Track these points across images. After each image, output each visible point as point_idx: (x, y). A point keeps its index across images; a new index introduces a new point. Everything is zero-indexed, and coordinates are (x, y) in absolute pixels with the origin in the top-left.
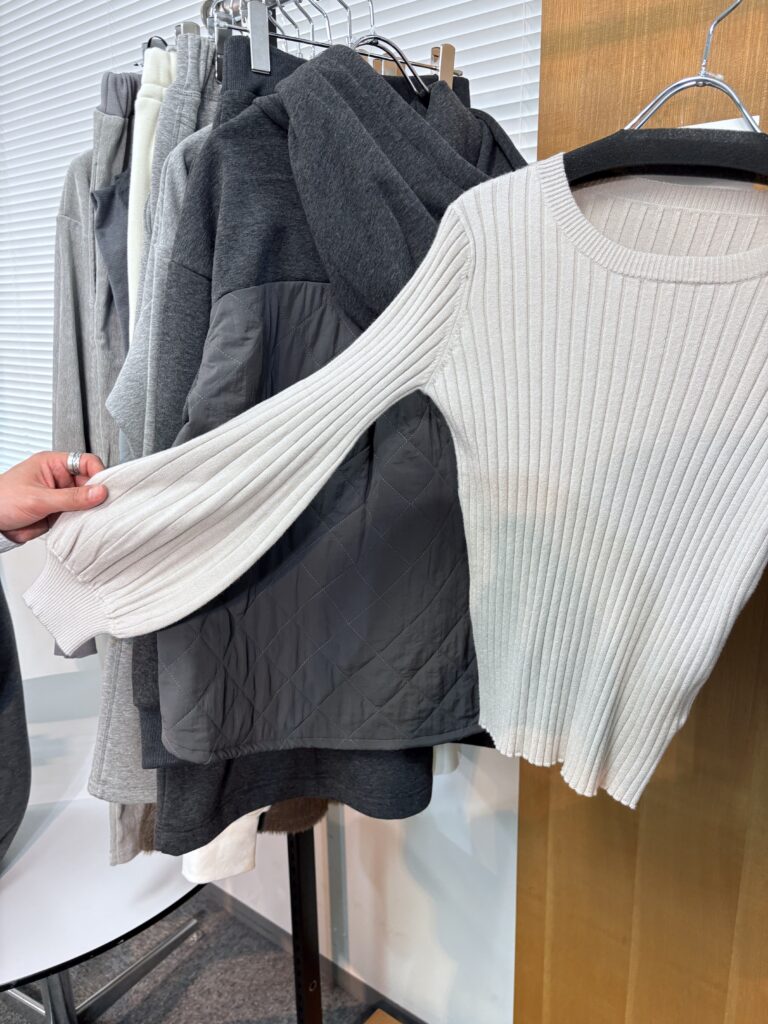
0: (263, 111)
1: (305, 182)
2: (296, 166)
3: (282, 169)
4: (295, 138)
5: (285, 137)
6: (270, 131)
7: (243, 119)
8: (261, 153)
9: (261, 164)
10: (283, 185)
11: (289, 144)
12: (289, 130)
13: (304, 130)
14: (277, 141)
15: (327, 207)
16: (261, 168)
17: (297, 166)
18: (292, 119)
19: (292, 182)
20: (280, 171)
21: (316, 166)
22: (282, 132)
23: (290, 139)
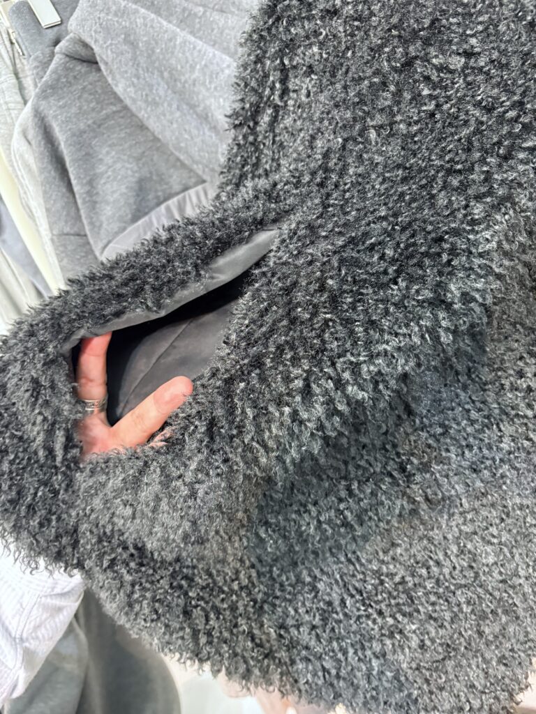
0: (67, 56)
1: (134, 101)
2: (119, 90)
3: (113, 100)
4: (106, 64)
5: (99, 70)
6: (83, 70)
7: (55, 72)
8: (85, 95)
9: (92, 105)
10: (121, 115)
11: (105, 73)
12: (98, 59)
13: (109, 52)
14: (93, 77)
15: (164, 115)
16: (93, 109)
17: (121, 90)
18: (94, 47)
19: (126, 108)
20: (111, 104)
21: (135, 80)
22: (94, 66)
23: (102, 67)
